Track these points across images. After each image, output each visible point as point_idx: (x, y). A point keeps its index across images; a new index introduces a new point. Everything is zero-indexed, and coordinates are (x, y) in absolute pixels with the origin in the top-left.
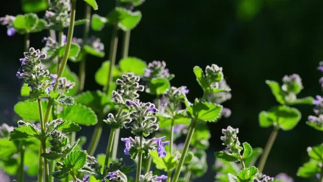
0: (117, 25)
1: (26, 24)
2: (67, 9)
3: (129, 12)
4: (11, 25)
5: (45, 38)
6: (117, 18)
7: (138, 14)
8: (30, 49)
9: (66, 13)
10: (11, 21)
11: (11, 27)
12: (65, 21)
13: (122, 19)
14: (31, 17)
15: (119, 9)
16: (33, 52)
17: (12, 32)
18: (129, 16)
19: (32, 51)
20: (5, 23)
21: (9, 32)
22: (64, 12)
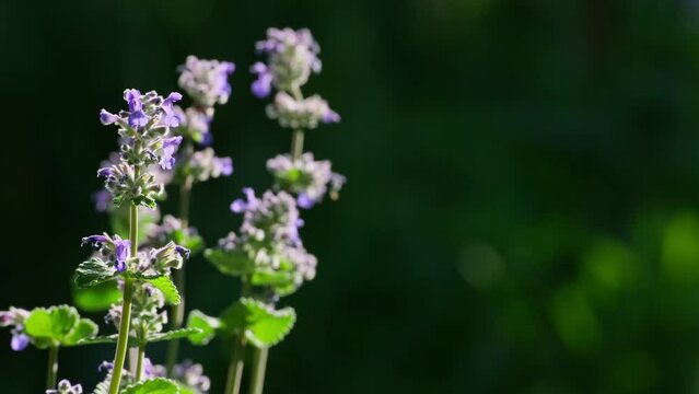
0: (242, 335)
1: (54, 328)
2: (156, 303)
3: (270, 309)
4: (19, 327)
5: (105, 363)
6: (243, 320)
7: (289, 314)
8: (60, 384)
9: (154, 310)
10: (20, 319)
11: (20, 332)
12: (151, 327)
13: (253, 323)
14: (63, 314)
15: (248, 302)
16: (68, 391)
17: (22, 343)
18: (269, 316)
19: (64, 387)
20: (7, 323)
21: (16, 344)
22: (149, 309)
